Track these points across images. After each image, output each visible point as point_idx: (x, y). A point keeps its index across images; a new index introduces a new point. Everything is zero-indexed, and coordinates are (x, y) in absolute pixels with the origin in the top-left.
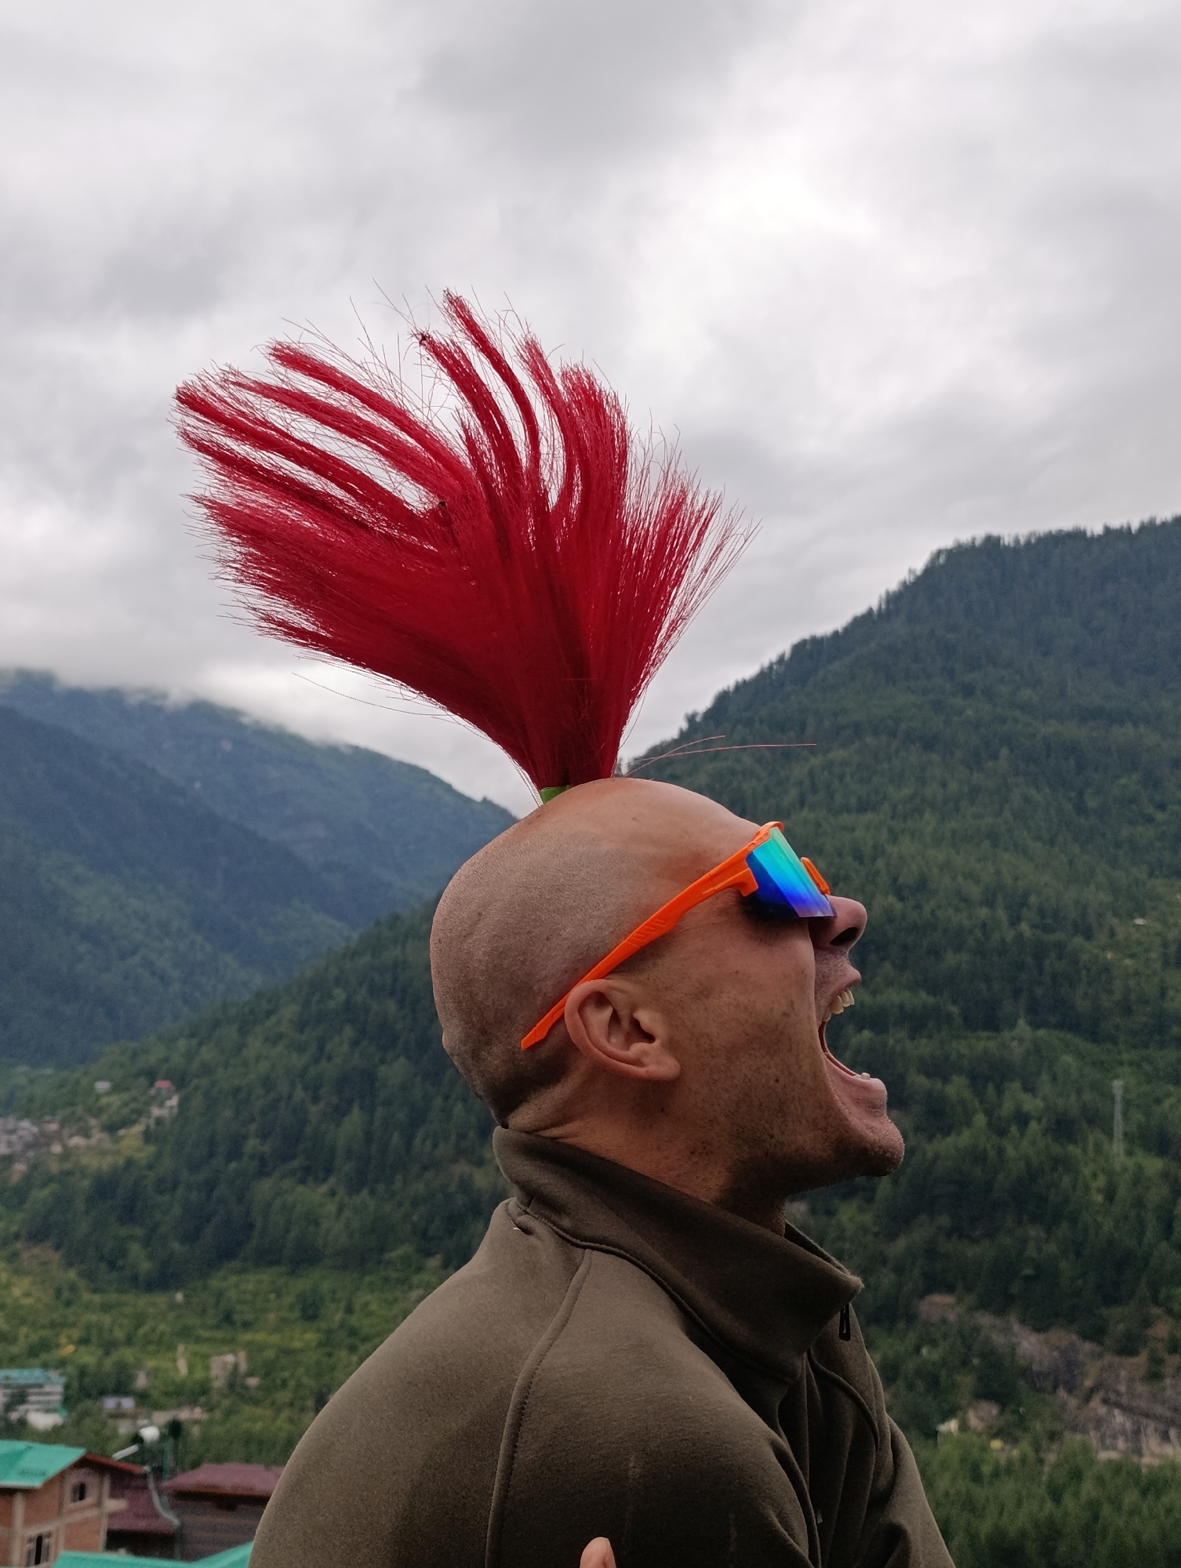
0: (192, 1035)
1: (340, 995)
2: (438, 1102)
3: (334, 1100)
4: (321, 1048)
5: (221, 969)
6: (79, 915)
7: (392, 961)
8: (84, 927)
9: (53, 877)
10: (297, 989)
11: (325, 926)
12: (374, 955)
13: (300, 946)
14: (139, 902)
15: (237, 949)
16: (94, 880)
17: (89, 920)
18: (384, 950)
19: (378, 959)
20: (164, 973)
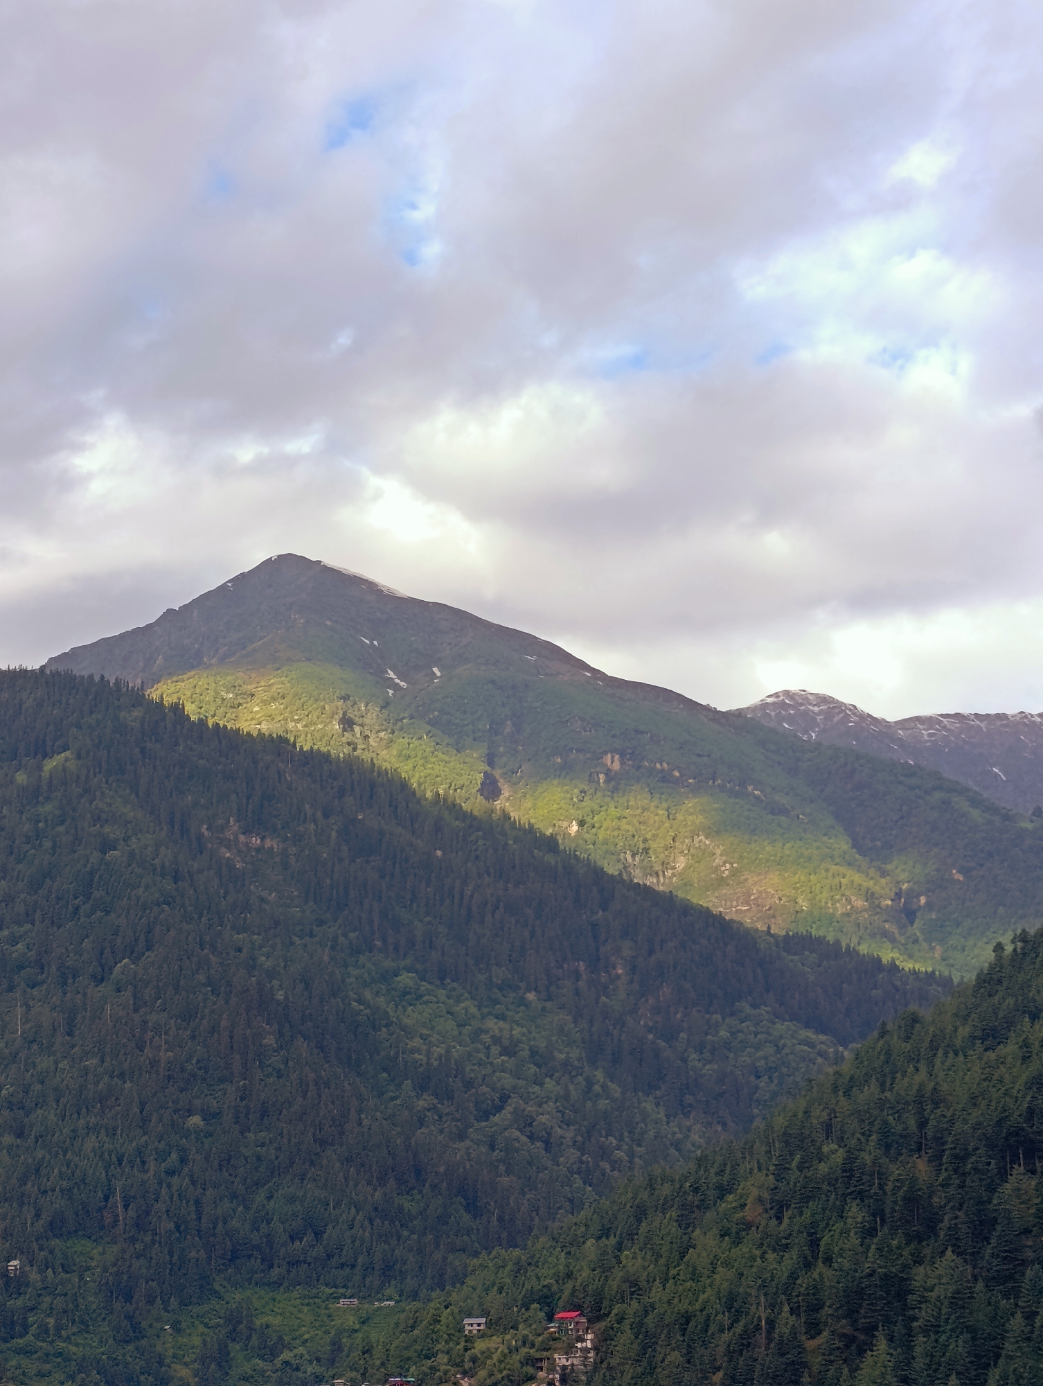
0: (605, 1232)
1: (835, 1155)
2: (1017, 1323)
3: (844, 1326)
4: (814, 1243)
5: (637, 1123)
6: (412, 1051)
7: (913, 1092)
8: (421, 1069)
9: (368, 995)
10: (764, 1149)
11: (796, 1042)
12: (882, 1085)
13: (758, 1077)
14: (501, 1023)
15: (660, 1088)
16: (429, 995)
17: (429, 1059)
18: (899, 1075)
19: (891, 1090)
20: (549, 1134)
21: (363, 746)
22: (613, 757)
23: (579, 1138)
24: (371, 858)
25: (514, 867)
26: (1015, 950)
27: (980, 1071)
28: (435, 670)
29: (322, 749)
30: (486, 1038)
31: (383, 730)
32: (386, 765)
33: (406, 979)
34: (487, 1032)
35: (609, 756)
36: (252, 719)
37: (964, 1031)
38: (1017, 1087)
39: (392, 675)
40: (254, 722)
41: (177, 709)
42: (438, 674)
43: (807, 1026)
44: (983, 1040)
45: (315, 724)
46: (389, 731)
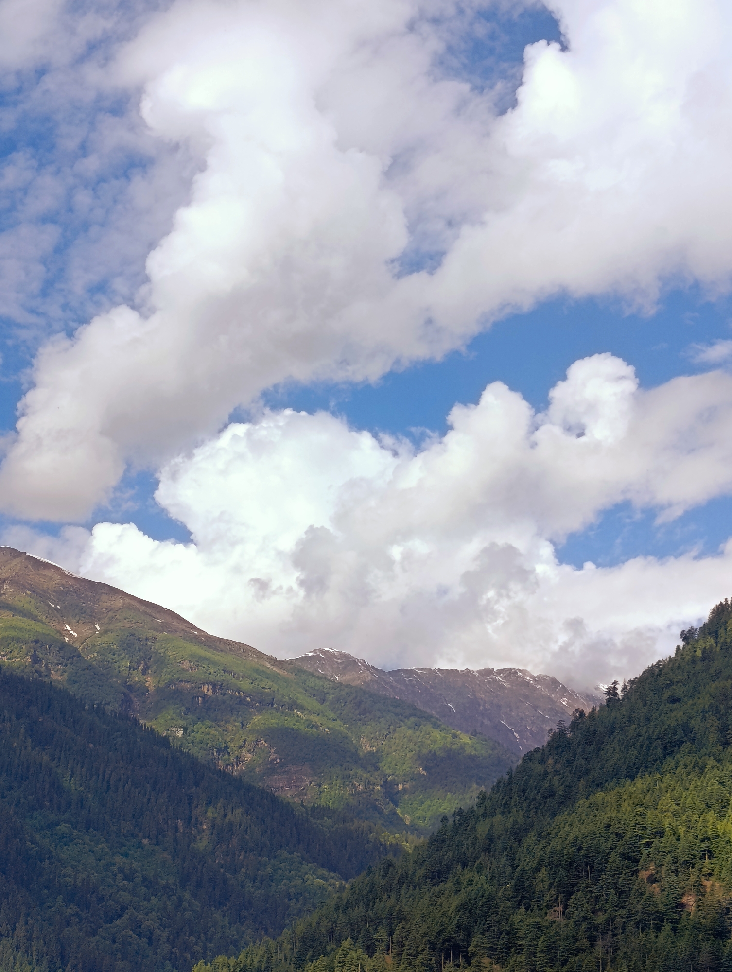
5: (210, 928)
6: (65, 876)
7: (386, 912)
8: (70, 888)
9: (38, 837)
10: (289, 947)
11: (315, 877)
12: (367, 906)
13: (290, 899)
14: (125, 859)
15: (226, 905)
16: (78, 839)
17: (75, 881)
18: (378, 900)
19: (372, 910)
20: (151, 933)
21: (46, 674)
22: (208, 687)
23: (171, 937)
24: (46, 747)
25: (140, 756)
26: (455, 821)
27: (428, 899)
28: (97, 626)
29: (18, 674)
30: (115, 869)
31: (60, 664)
32: (60, 686)
33: (63, 828)
34: (114, 864)
35: (206, 686)
37: (421, 873)
38: (451, 911)
39: (68, 628)
42: (99, 629)
43: (323, 866)
44: (432, 879)
45: (16, 657)
46: (64, 664)
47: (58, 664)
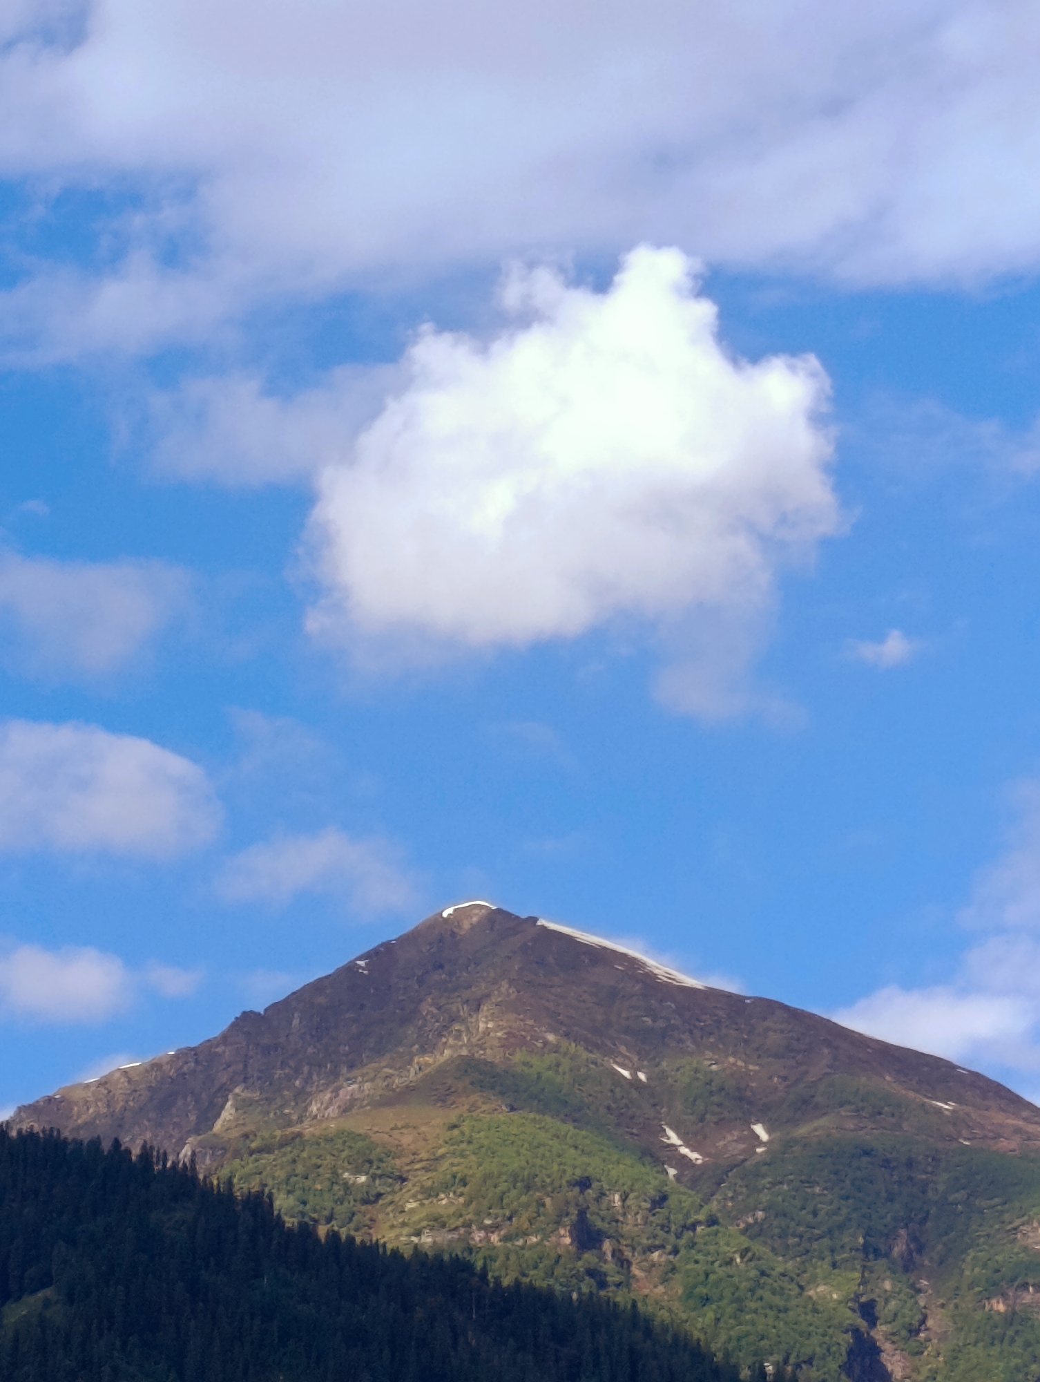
21: (617, 1279)
28: (759, 1129)
29: (538, 1284)
31: (657, 1248)
32: (664, 1315)
36: (404, 1224)
39: (673, 1138)
40: (406, 1230)
41: (259, 1204)
42: (764, 1136)
45: (526, 1234)
46: (669, 1248)
47: (651, 1249)
